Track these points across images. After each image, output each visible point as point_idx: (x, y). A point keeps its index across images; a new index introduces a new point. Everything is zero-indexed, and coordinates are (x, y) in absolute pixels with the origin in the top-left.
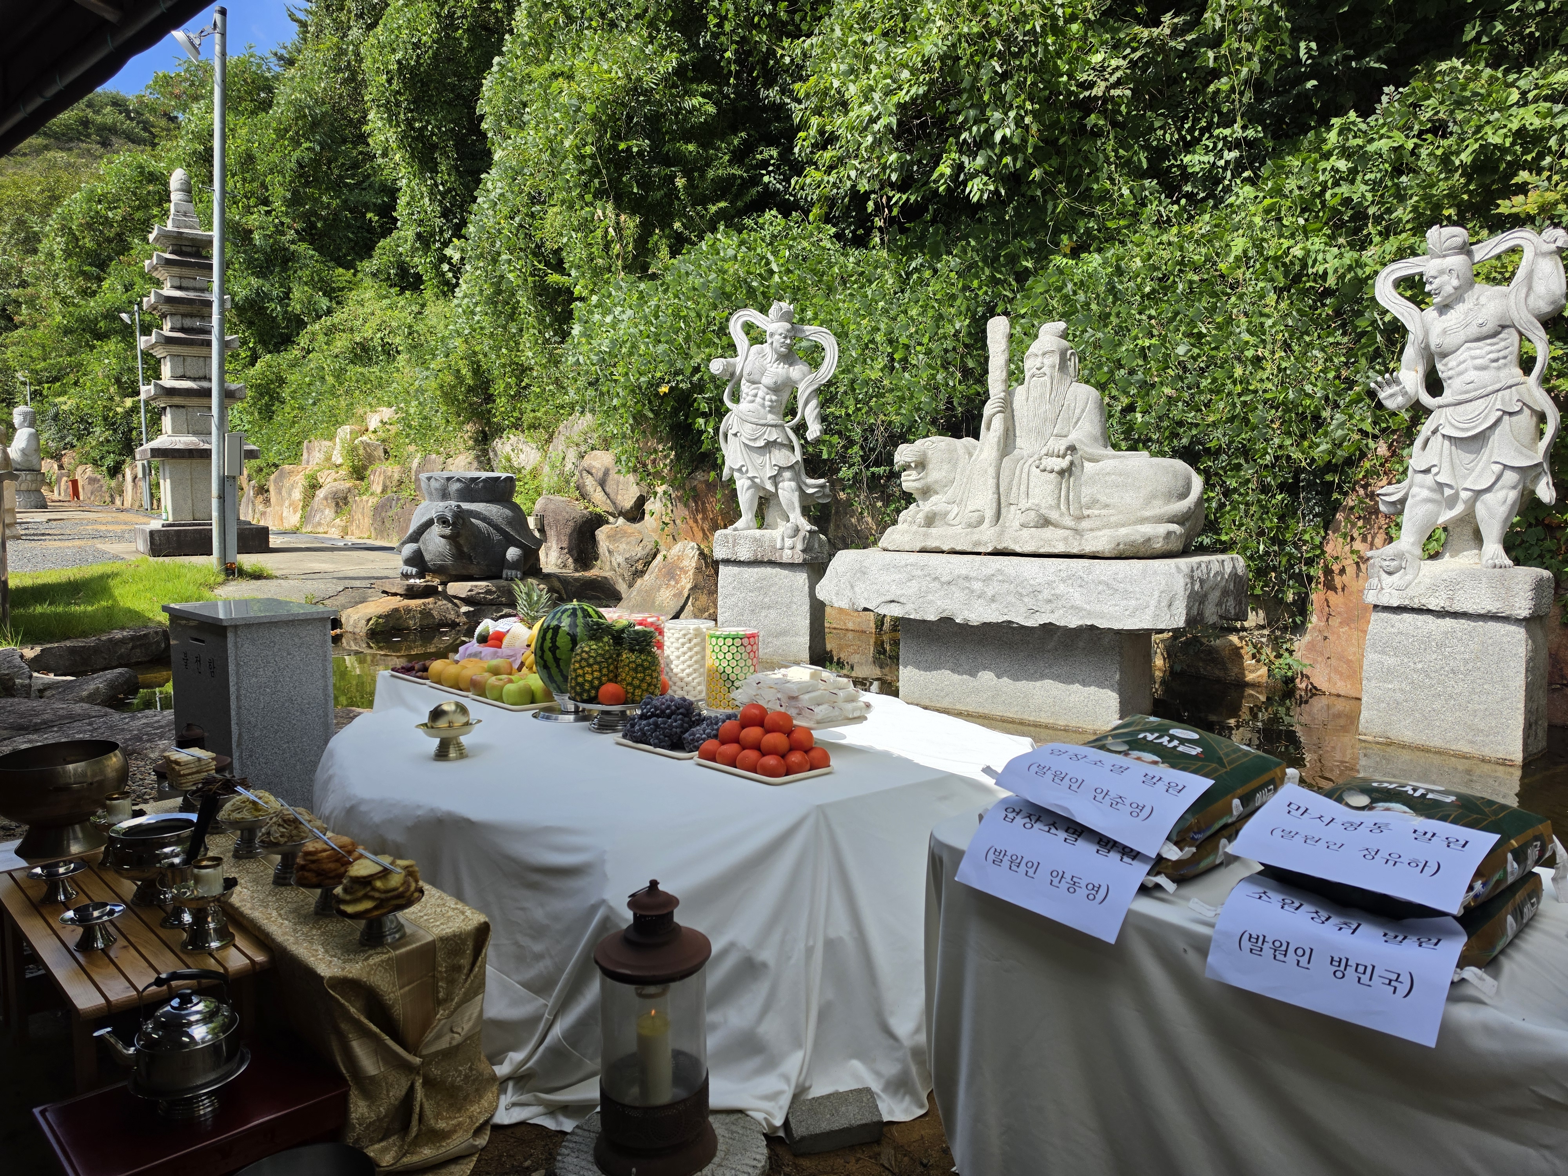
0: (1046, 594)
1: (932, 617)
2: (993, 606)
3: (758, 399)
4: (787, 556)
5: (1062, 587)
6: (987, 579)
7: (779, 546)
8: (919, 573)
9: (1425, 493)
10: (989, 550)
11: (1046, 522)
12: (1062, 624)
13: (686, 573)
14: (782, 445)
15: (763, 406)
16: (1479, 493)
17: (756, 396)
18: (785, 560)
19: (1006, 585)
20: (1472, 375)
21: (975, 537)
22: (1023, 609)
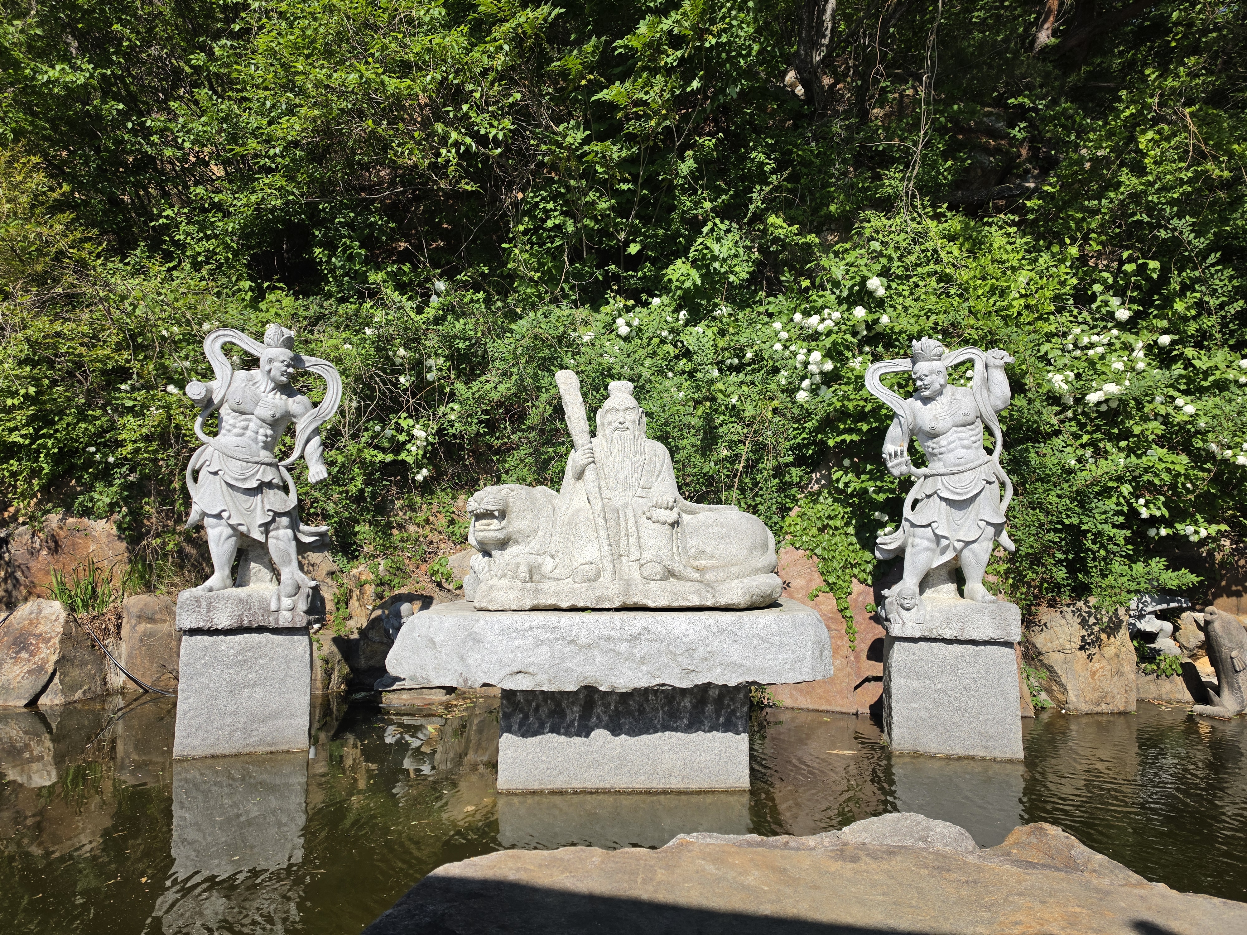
0: (701, 652)
1: (572, 688)
2: (643, 668)
3: (249, 433)
4: (285, 619)
5: (716, 643)
6: (634, 639)
7: (273, 607)
8: (548, 636)
9: (926, 544)
10: (616, 605)
11: (670, 574)
12: (721, 683)
13: (47, 641)
14: (278, 487)
15: (256, 441)
16: (968, 544)
17: (246, 428)
18: (282, 624)
19: (656, 645)
20: (961, 452)
21: (599, 592)
22: (677, 670)
